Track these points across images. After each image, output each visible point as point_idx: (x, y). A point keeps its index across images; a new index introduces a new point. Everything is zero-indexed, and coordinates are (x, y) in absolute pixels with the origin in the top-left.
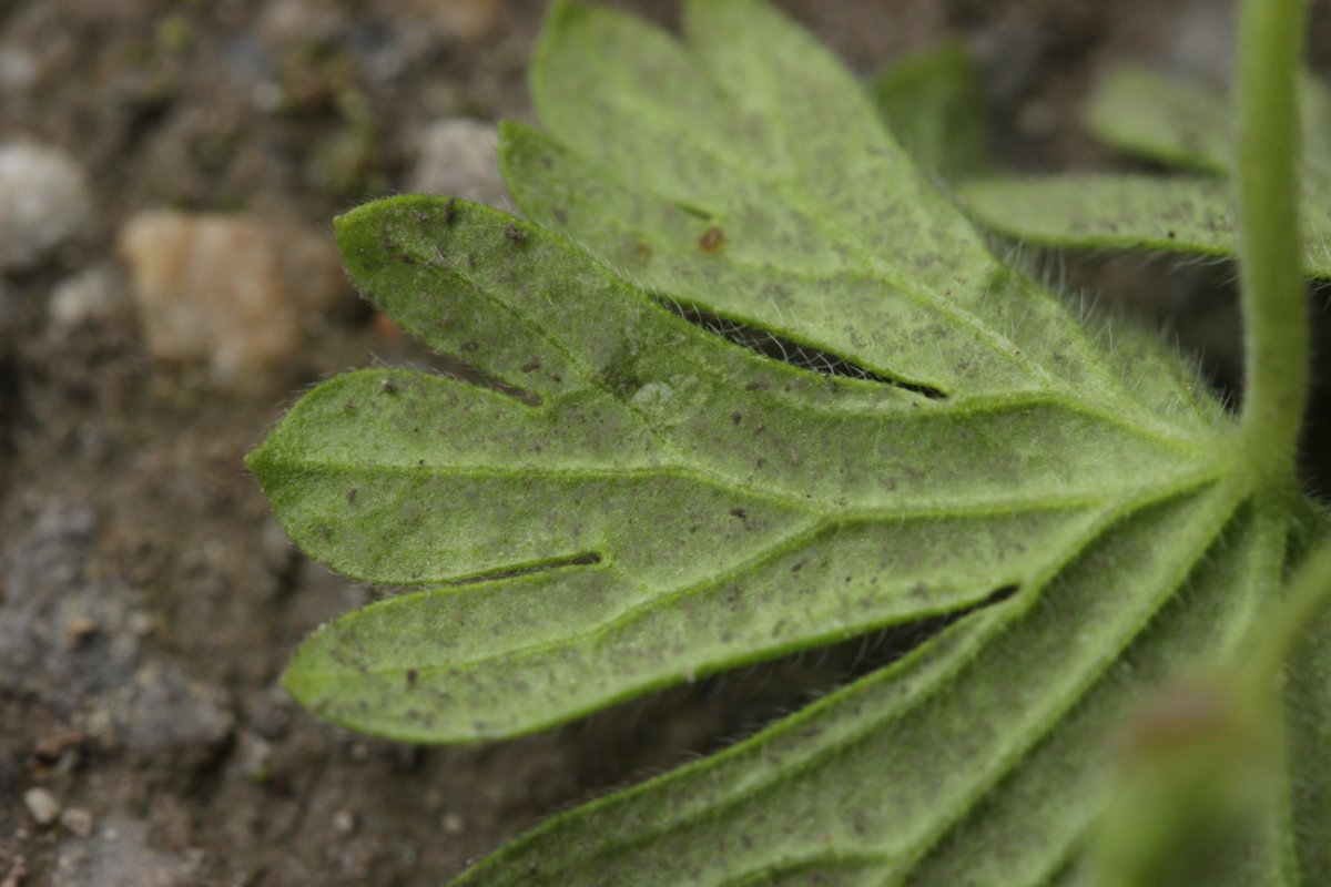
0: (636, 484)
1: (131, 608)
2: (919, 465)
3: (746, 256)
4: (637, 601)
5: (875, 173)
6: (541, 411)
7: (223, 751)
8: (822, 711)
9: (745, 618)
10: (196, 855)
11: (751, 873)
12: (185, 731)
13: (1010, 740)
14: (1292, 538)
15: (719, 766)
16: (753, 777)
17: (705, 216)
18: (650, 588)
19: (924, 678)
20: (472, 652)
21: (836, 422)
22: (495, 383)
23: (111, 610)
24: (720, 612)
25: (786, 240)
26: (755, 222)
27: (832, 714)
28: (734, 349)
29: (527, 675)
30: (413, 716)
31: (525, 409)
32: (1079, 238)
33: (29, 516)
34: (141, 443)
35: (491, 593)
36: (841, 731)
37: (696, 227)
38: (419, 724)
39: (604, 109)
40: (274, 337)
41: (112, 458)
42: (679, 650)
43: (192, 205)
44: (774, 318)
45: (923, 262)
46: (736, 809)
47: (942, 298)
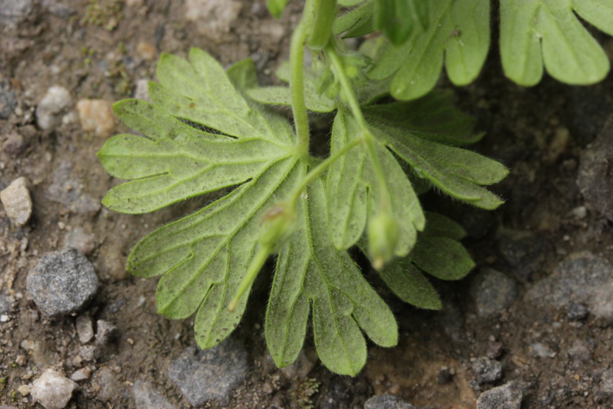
0: (175, 158)
1: (80, 183)
2: (232, 152)
3: (199, 108)
4: (176, 182)
5: (226, 90)
6: (156, 142)
7: (98, 213)
8: (213, 205)
9: (197, 185)
10: (93, 235)
11: (200, 239)
12: (91, 209)
13: (251, 210)
14: (308, 167)
15: (192, 217)
16: (199, 219)
17: (191, 99)
18: (178, 179)
19: (234, 197)
20: (142, 194)
21: (216, 144)
22: (146, 137)
23: (75, 184)
24: (193, 185)
25: (207, 105)
26: (201, 100)
27: (215, 206)
28: (194, 129)
29: (153, 199)
30: (129, 208)
31: (152, 142)
32: (269, 102)
33: (59, 164)
34: (81, 148)
35: (146, 181)
36: (217, 209)
37: (189, 102)
38: (130, 210)
39: (172, 77)
40: (109, 125)
41: (76, 151)
42: (184, 193)
43: (91, 98)
44: (204, 122)
45: (235, 109)
46: (196, 226)
47: (238, 117)
